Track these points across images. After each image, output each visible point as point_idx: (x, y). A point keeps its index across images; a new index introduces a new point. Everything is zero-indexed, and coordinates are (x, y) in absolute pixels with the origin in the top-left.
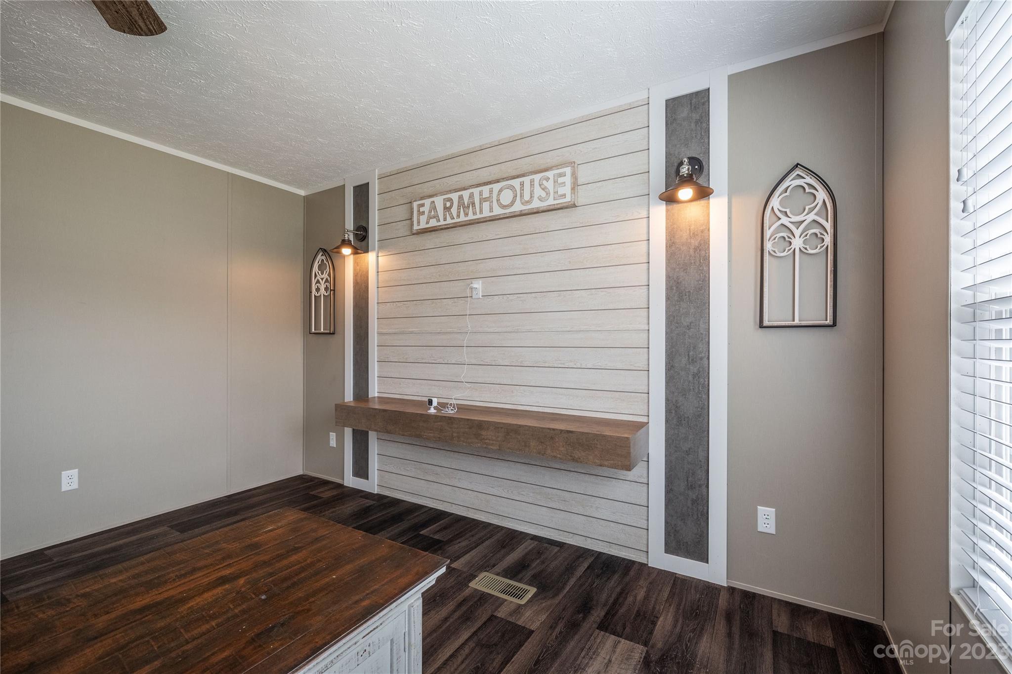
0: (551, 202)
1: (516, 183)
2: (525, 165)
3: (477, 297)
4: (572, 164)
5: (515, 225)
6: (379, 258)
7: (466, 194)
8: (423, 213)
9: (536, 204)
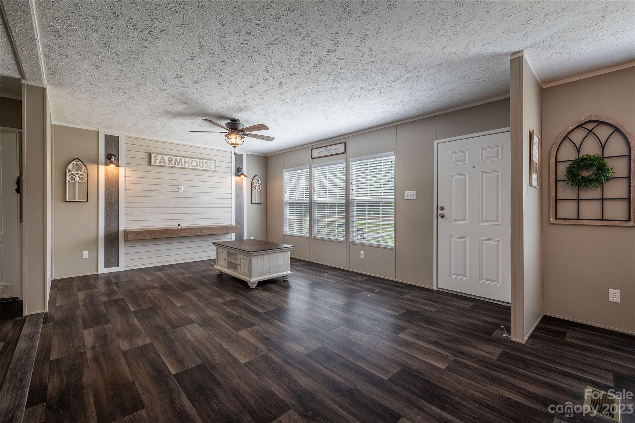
0: (209, 169)
1: (198, 160)
2: (199, 156)
3: (181, 192)
4: (215, 161)
5: (196, 172)
6: (126, 171)
7: (178, 159)
8: (158, 159)
9: (204, 168)
